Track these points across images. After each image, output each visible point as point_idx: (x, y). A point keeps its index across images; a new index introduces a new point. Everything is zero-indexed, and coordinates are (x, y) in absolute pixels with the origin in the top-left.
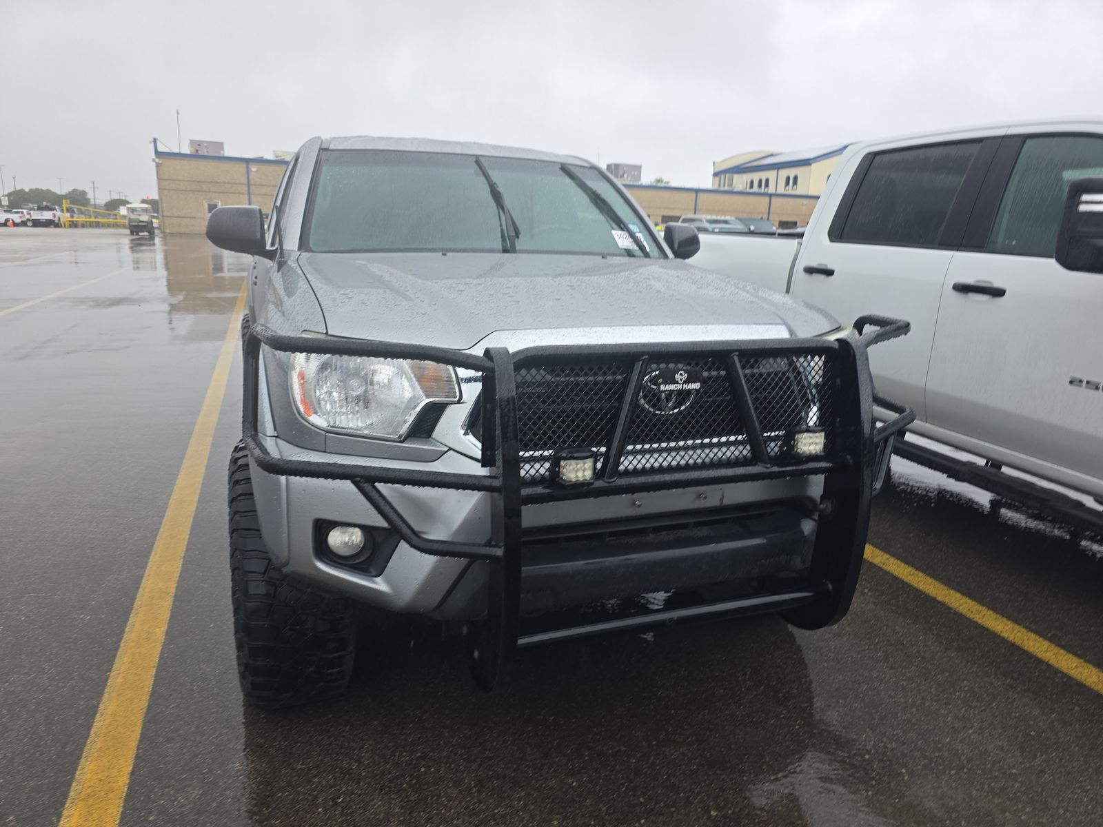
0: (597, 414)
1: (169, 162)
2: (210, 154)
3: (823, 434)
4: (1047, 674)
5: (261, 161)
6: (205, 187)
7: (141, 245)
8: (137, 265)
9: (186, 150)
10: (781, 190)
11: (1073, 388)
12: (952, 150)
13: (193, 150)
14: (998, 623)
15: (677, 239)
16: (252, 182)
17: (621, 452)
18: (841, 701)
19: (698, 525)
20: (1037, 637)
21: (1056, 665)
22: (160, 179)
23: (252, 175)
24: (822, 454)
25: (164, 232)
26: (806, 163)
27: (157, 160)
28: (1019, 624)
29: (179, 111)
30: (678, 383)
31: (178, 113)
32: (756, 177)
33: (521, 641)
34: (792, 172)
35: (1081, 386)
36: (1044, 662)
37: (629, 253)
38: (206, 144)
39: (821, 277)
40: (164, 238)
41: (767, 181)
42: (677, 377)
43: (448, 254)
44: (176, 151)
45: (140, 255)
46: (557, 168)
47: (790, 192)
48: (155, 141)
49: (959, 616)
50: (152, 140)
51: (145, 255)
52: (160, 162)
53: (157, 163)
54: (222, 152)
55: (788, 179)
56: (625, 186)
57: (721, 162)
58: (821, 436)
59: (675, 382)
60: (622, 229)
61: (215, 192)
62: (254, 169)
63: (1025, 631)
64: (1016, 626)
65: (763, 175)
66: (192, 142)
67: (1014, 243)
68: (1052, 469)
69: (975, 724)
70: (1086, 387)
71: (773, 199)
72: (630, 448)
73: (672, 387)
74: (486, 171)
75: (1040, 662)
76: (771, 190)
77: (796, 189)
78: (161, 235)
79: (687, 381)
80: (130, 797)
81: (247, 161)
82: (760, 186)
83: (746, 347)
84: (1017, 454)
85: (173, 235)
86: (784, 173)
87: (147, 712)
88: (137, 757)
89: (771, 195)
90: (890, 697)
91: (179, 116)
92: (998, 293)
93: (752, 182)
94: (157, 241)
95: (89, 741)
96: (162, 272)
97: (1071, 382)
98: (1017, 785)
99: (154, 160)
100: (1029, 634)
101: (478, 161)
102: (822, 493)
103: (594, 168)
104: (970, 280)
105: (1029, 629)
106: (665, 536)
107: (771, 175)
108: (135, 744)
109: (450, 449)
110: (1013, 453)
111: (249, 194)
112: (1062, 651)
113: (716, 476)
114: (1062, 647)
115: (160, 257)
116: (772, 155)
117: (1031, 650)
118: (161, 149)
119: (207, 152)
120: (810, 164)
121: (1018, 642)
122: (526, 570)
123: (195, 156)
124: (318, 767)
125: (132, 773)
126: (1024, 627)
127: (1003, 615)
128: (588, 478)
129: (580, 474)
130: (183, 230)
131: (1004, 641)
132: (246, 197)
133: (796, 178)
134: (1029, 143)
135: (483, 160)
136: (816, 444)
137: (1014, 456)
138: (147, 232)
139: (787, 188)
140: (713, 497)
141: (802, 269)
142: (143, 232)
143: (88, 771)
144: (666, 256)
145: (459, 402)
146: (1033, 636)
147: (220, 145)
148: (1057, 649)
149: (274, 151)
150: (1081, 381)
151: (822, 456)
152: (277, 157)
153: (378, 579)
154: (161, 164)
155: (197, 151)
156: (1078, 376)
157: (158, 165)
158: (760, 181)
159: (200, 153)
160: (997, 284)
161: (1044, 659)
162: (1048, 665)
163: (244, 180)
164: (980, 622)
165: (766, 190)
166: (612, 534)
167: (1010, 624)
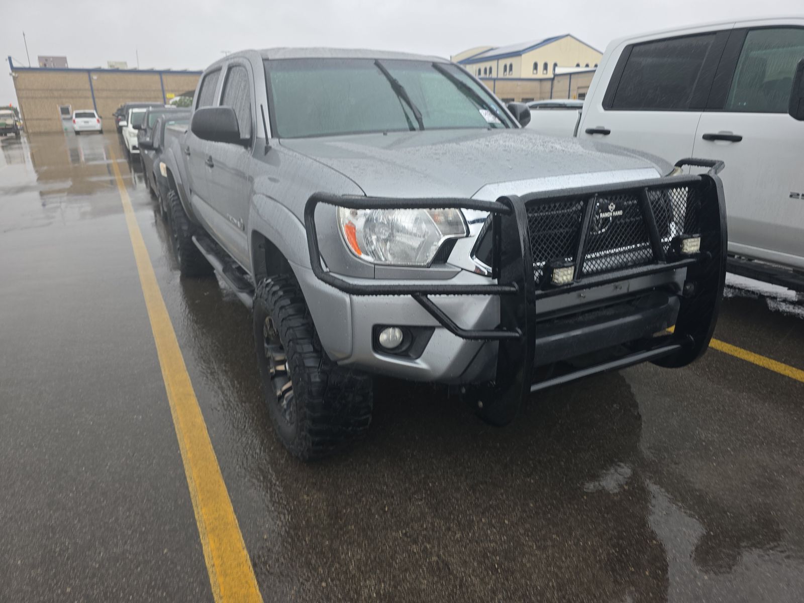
0: (564, 237)
1: (23, 75)
2: (56, 67)
3: (699, 239)
4: (791, 383)
5: (99, 71)
6: (56, 94)
7: (10, 144)
8: (9, 159)
9: (36, 64)
10: (501, 75)
11: (793, 200)
12: (693, 41)
13: (41, 64)
14: (749, 356)
15: (519, 112)
16: (94, 88)
17: (583, 260)
18: (674, 413)
19: (607, 307)
20: (776, 362)
21: (794, 377)
22: (18, 90)
23: (94, 83)
24: (699, 252)
25: (27, 132)
26: (517, 54)
27: (14, 74)
28: (763, 355)
29: (24, 33)
30: (610, 211)
31: (24, 35)
32: (482, 66)
33: (534, 388)
34: (508, 61)
35: (798, 198)
36: (786, 376)
37: (493, 126)
38: (52, 59)
39: (600, 136)
40: (28, 137)
41: (491, 69)
42: (610, 207)
43: (388, 134)
44: (27, 65)
45: (11, 152)
46: (430, 65)
47: (508, 76)
48: (10, 59)
49: (724, 354)
50: (7, 58)
51: (14, 152)
52: (17, 75)
53: (14, 77)
54: (66, 65)
55: (505, 67)
56: (481, 79)
57: (456, 56)
58: (698, 241)
59: (608, 211)
60: (485, 109)
61: (65, 97)
62: (95, 77)
63: (768, 359)
64: (761, 357)
65: (487, 65)
66: (40, 58)
67: (745, 104)
68: (774, 254)
69: (760, 418)
70: (802, 199)
71: (497, 83)
72: (589, 257)
73: (606, 215)
74: (386, 71)
75: (783, 376)
76: (494, 75)
77: (512, 74)
78: (25, 135)
79: (615, 210)
80: (242, 526)
81: (89, 71)
82: (485, 72)
83: (653, 184)
84: (749, 247)
85: (36, 134)
86: (502, 63)
87: (222, 472)
88: (232, 501)
89: (495, 80)
90: (703, 407)
91: (26, 37)
92: (737, 139)
93: (480, 71)
94: (24, 140)
95: (192, 496)
96: (30, 165)
97: (791, 196)
98: (797, 449)
99: (11, 74)
100: (771, 360)
101: (377, 63)
102: (685, 278)
103: (452, 64)
104: (715, 131)
105: (770, 358)
106: (592, 316)
107: (493, 64)
108: (226, 493)
109: (462, 269)
110: (747, 246)
111: (94, 98)
112: (794, 369)
113: (638, 272)
114: (793, 366)
115: (27, 154)
116: (492, 49)
117: (776, 370)
118: (15, 65)
119: (54, 65)
120: (520, 55)
121: (766, 366)
122: (538, 341)
123: (44, 69)
124: (361, 491)
125: (235, 511)
126: (766, 356)
127: (751, 351)
128: (570, 280)
129: (565, 278)
130: (43, 130)
131: (757, 366)
132: (91, 100)
133: (511, 66)
134: (750, 33)
135: (380, 61)
136: (694, 246)
137: (748, 248)
138: (13, 132)
139: (505, 74)
140: (624, 288)
141: (585, 130)
142: (10, 132)
143: (203, 514)
144: (516, 127)
145: (467, 236)
146: (774, 361)
147: (64, 59)
148: (791, 368)
149: (108, 62)
150: (798, 195)
151: (699, 253)
152: (111, 66)
153: (418, 361)
154: (17, 77)
155: (45, 65)
156: (796, 191)
157: (15, 79)
158: (486, 70)
159: (48, 66)
160: (736, 133)
161: (785, 374)
162: (789, 377)
163: (88, 86)
164: (738, 356)
165: (490, 76)
166: (558, 318)
167: (757, 356)
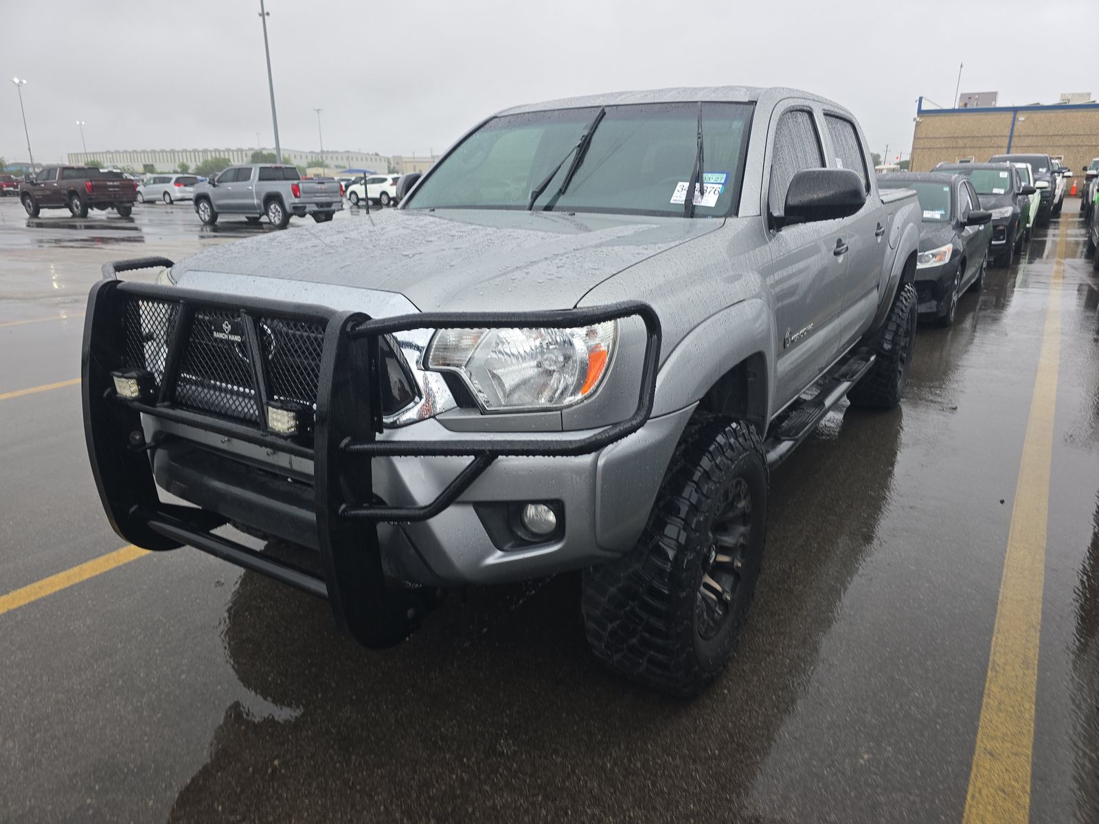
1: (929, 120)
2: (979, 107)
5: (1035, 108)
6: (961, 143)
13: (962, 104)
16: (1015, 133)
22: (916, 139)
23: (1018, 126)
27: (918, 119)
29: (964, 64)
31: (961, 66)
38: (977, 97)
48: (921, 99)
50: (918, 99)
52: (921, 120)
53: (917, 122)
54: (994, 103)
61: (971, 148)
62: (1022, 118)
66: (963, 96)
81: (1017, 110)
91: (962, 69)
99: (914, 120)
111: (1009, 147)
118: (925, 107)
119: (977, 104)
123: (962, 111)
132: (1005, 151)
147: (993, 95)
154: (921, 123)
155: (966, 105)
157: (918, 124)
159: (969, 107)
163: (1007, 132)
